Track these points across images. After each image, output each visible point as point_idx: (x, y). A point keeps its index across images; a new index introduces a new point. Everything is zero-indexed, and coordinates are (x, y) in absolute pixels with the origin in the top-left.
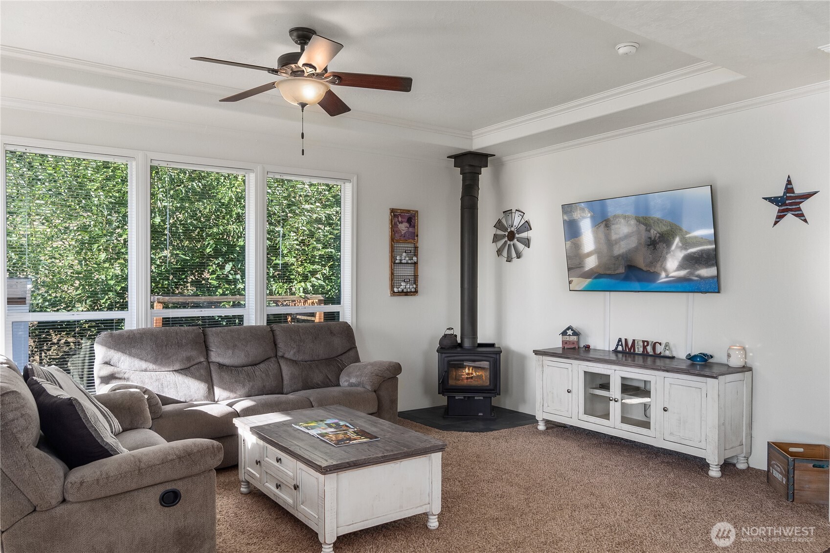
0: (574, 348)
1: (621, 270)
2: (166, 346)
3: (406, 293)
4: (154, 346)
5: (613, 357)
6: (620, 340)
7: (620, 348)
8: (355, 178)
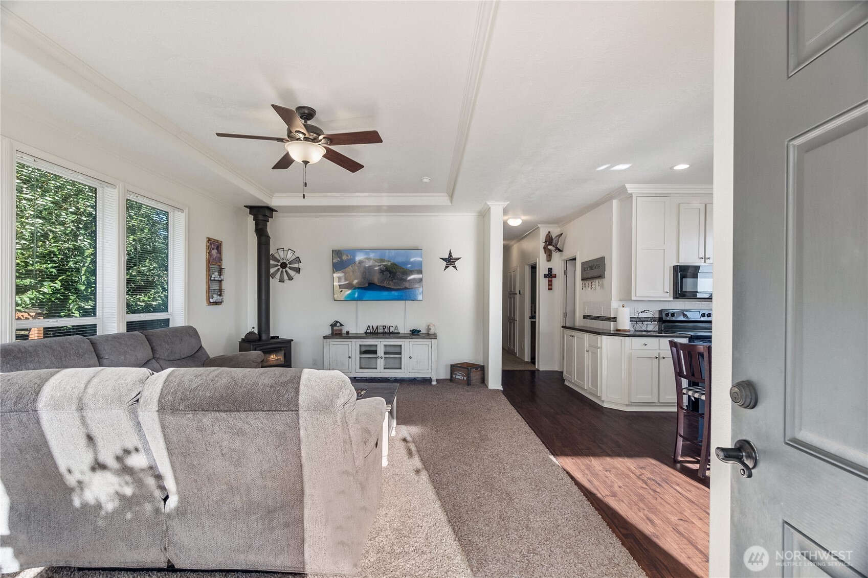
0: (340, 334)
1: (367, 285)
2: (65, 357)
3: (216, 303)
4: (53, 358)
5: (364, 335)
6: (369, 326)
7: (368, 331)
8: (187, 209)
